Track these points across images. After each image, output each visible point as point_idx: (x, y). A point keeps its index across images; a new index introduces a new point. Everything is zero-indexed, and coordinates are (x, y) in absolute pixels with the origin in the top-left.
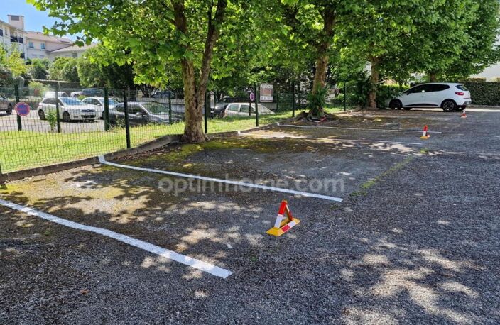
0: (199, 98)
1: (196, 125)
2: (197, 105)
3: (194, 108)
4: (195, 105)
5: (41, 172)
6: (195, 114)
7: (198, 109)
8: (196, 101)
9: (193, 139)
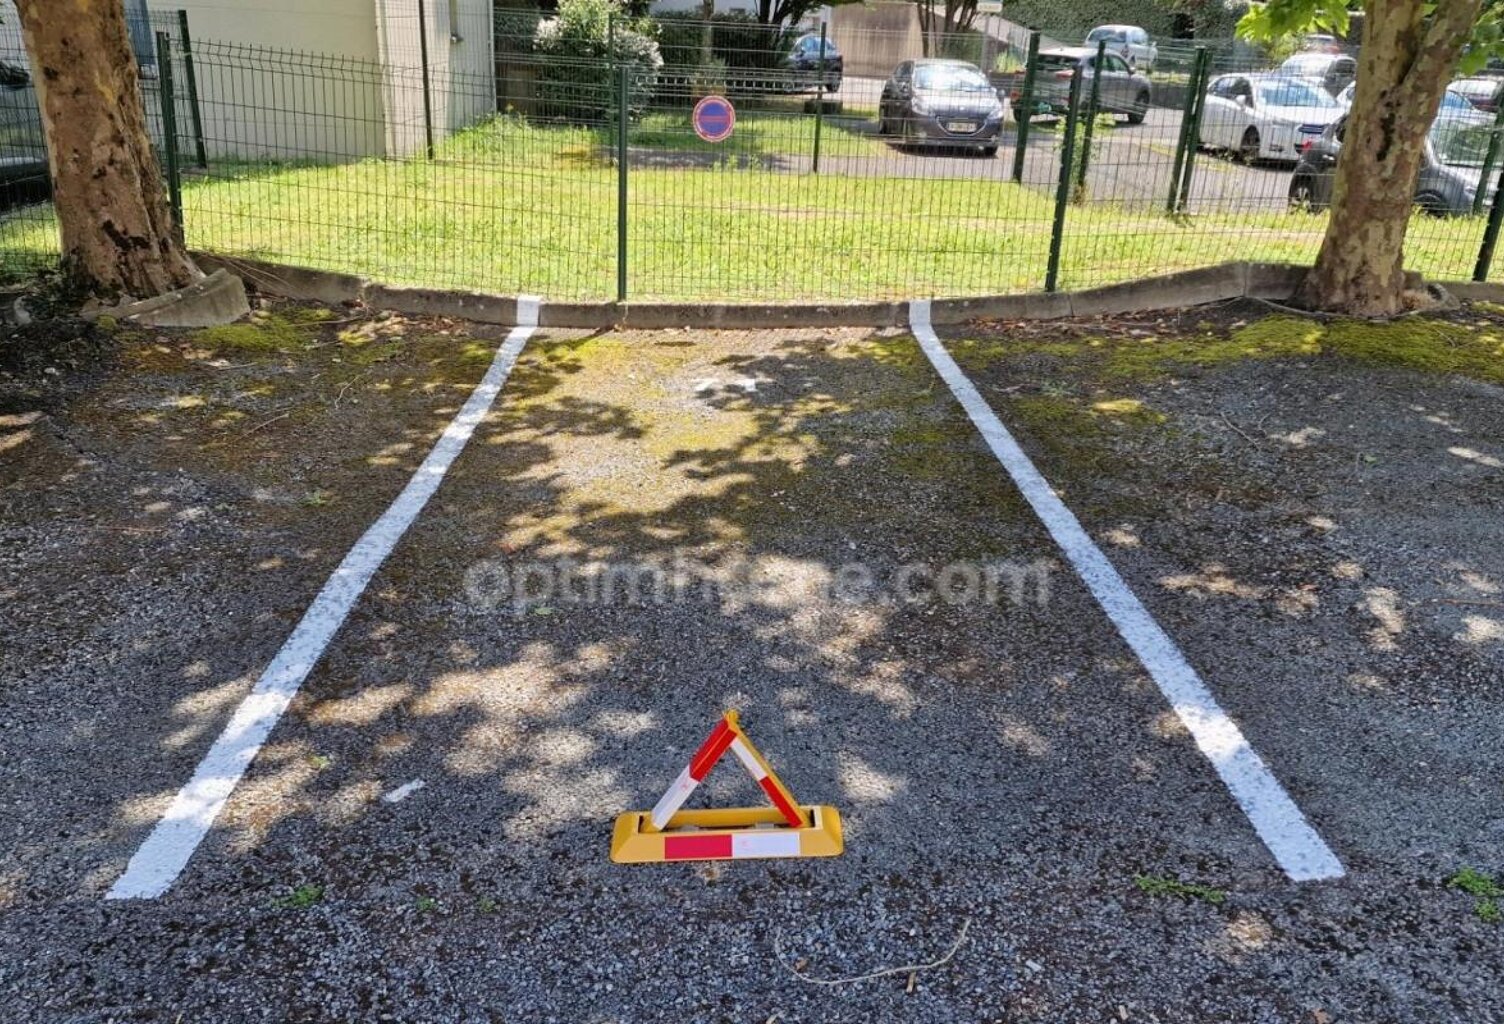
0: (1402, 113)
1: (1364, 238)
2: (1388, 143)
3: (1367, 158)
4: (1377, 143)
5: (717, 321)
6: (1371, 184)
7: (1390, 160)
8: (1387, 125)
9: (1337, 298)
